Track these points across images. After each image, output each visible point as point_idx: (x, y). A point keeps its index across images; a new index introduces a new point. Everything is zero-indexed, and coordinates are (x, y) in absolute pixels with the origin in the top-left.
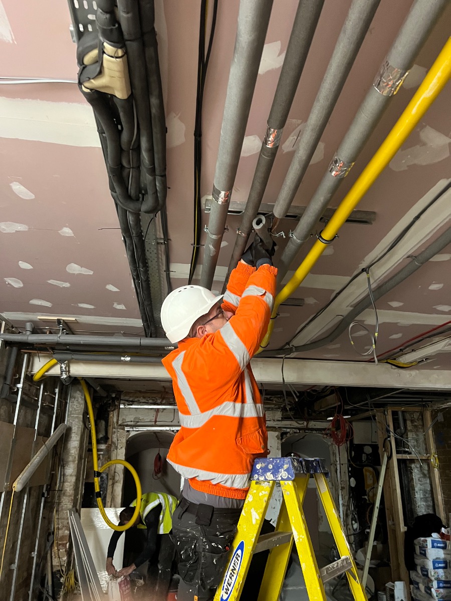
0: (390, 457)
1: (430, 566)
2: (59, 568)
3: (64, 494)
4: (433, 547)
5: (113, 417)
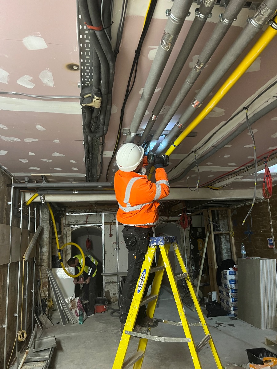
0: (210, 233)
1: (228, 283)
2: (44, 297)
3: (43, 261)
4: (230, 274)
5: (63, 221)
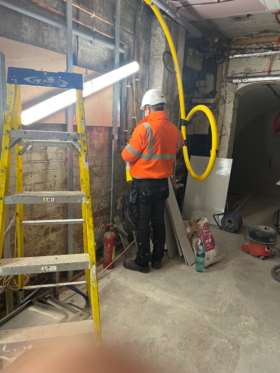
5: (222, 70)
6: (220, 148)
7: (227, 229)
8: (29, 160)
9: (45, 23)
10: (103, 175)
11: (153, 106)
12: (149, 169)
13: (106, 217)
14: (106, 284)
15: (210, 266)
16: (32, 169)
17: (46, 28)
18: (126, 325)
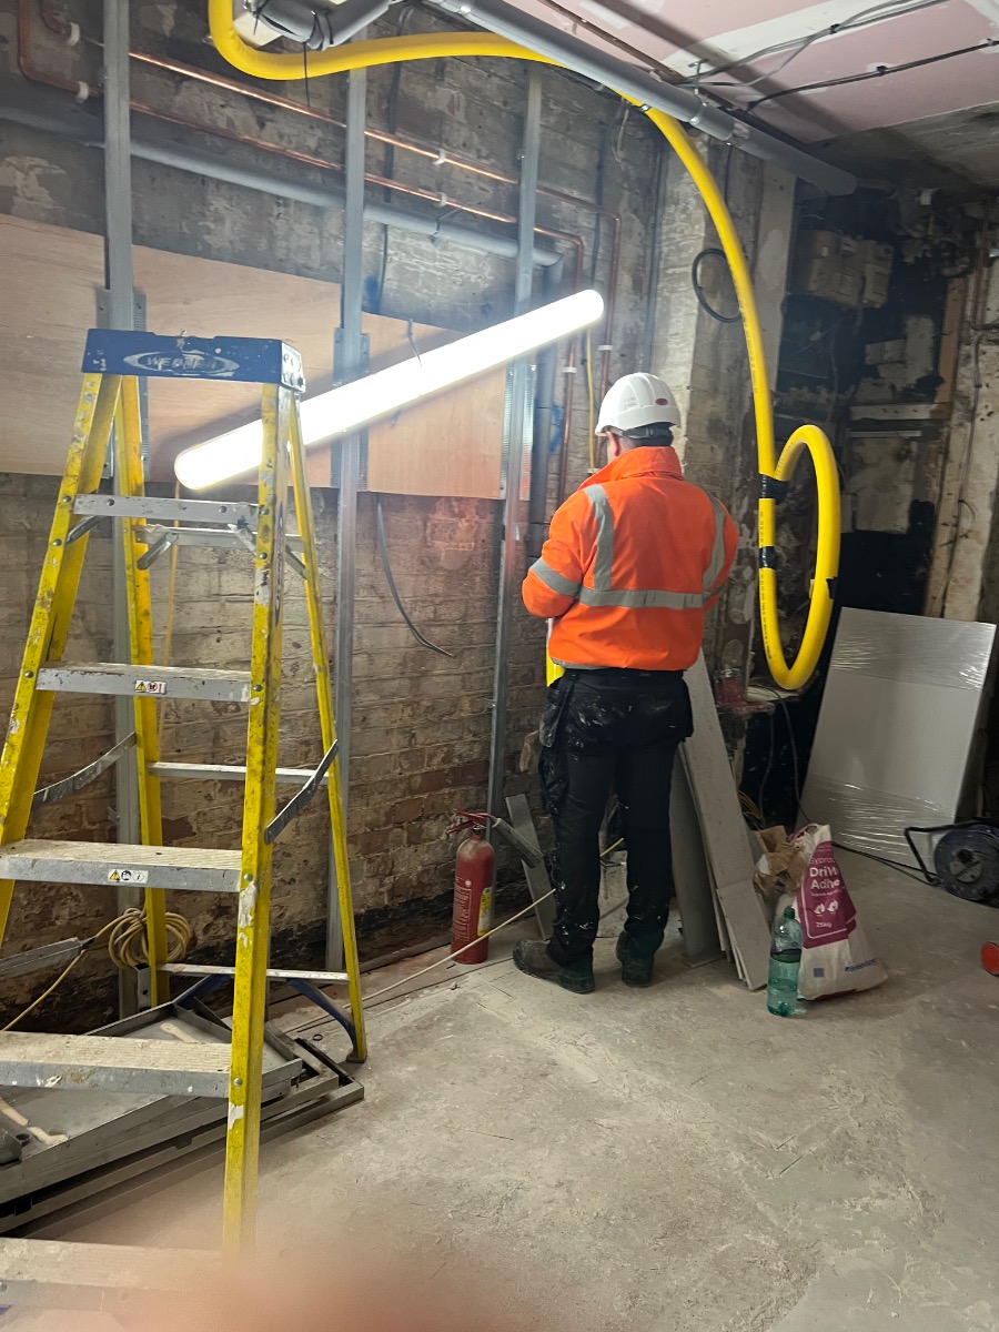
5: (961, 300)
6: (951, 583)
7: (954, 887)
8: (214, 591)
9: (278, 197)
10: (467, 653)
11: (627, 433)
12: (597, 636)
13: (473, 793)
14: (437, 1006)
15: (825, 999)
16: (222, 618)
17: (282, 209)
18: (451, 1133)
